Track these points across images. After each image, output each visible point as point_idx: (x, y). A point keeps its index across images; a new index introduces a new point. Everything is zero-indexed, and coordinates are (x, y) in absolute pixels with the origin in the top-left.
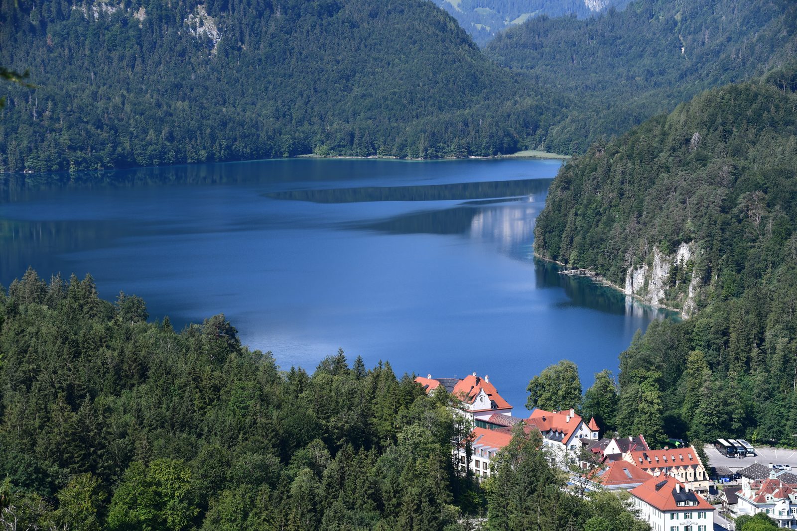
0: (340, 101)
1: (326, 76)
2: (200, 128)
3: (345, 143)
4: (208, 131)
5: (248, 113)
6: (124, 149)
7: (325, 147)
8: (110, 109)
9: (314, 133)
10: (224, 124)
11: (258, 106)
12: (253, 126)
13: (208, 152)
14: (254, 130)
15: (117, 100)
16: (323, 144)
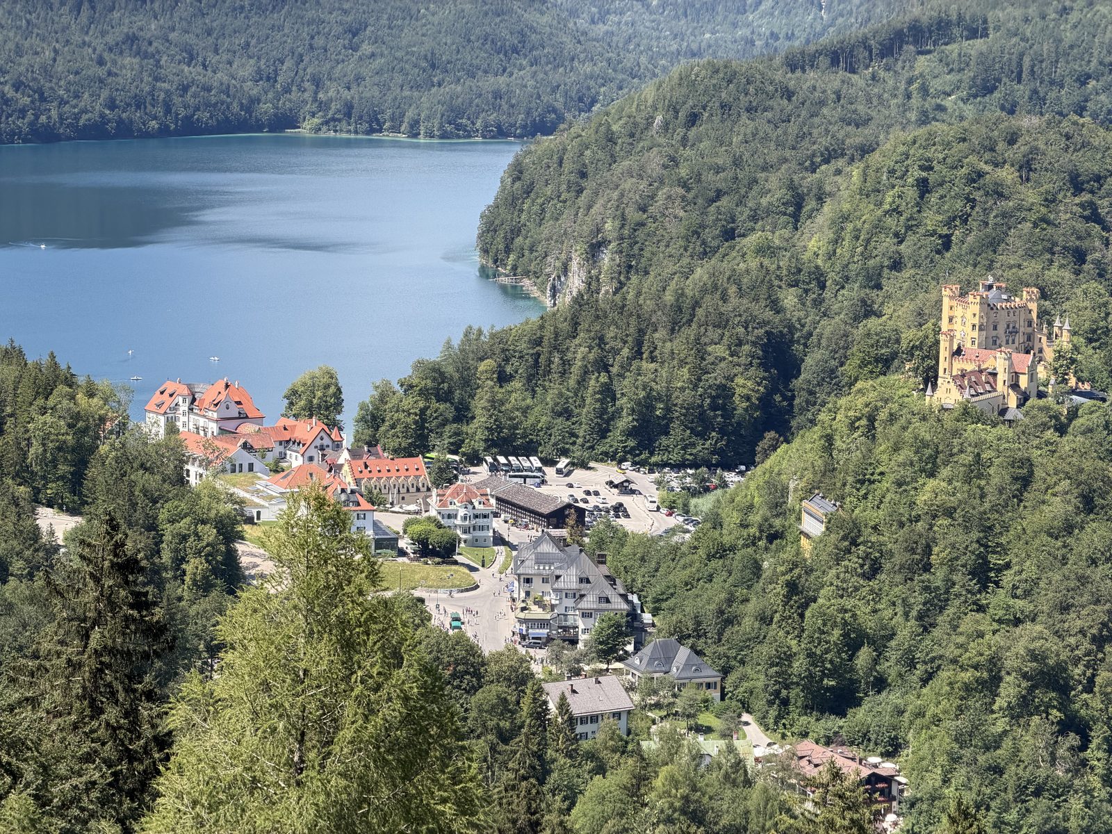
0: (343, 61)
1: (326, 30)
2: (151, 93)
3: (342, 116)
4: (162, 95)
5: (219, 75)
6: (49, 118)
7: (316, 121)
8: (36, 67)
9: (305, 102)
10: (185, 89)
11: (235, 66)
12: (222, 92)
13: (161, 124)
14: (223, 97)
15: (48, 54)
16: (313, 116)
